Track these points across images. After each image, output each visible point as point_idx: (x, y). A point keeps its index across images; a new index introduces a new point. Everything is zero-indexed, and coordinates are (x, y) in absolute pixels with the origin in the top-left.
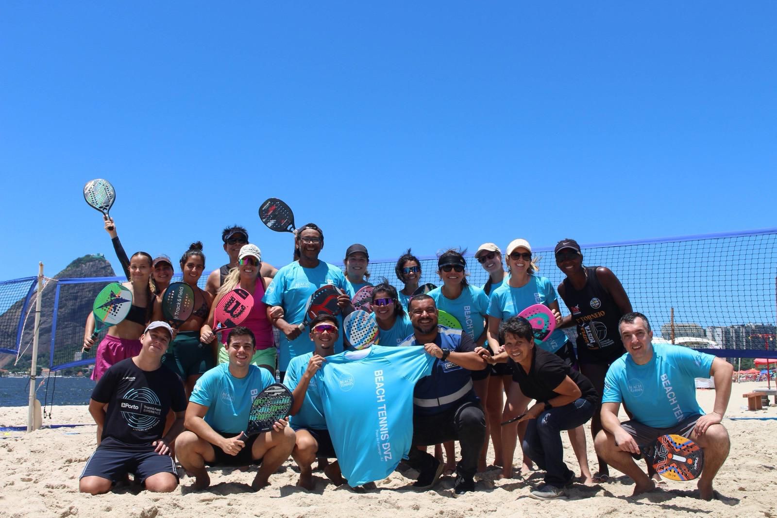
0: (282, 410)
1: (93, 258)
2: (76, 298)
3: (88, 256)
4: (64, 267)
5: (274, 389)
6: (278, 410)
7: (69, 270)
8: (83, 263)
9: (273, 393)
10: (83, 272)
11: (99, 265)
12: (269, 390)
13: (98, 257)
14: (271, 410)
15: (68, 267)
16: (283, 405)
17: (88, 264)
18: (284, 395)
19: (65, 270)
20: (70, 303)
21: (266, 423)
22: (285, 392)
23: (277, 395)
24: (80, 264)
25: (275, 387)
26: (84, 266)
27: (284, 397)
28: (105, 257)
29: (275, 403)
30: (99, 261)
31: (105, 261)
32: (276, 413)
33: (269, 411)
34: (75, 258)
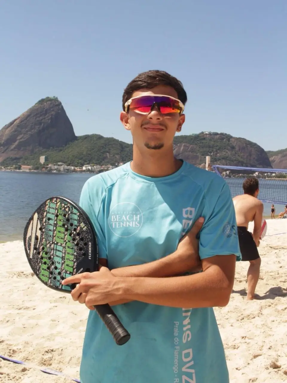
0: (65, 216)
1: (50, 99)
2: (40, 124)
3: (48, 98)
4: (34, 104)
5: (30, 238)
6: (64, 225)
7: (37, 106)
8: (45, 102)
9: (37, 238)
10: (45, 107)
11: (54, 103)
12: (30, 249)
13: (54, 98)
14: (60, 241)
15: (36, 104)
16: (57, 216)
17: (48, 102)
18: (42, 215)
19: (34, 106)
20: (37, 127)
21: (81, 249)
22: (38, 214)
23: (41, 229)
24: (43, 103)
25: (29, 235)
26: (45, 103)
27: (45, 214)
28: (58, 98)
29: (51, 233)
30: (55, 101)
31: (58, 101)
32: (67, 230)
33: (61, 245)
34: (40, 99)
